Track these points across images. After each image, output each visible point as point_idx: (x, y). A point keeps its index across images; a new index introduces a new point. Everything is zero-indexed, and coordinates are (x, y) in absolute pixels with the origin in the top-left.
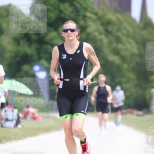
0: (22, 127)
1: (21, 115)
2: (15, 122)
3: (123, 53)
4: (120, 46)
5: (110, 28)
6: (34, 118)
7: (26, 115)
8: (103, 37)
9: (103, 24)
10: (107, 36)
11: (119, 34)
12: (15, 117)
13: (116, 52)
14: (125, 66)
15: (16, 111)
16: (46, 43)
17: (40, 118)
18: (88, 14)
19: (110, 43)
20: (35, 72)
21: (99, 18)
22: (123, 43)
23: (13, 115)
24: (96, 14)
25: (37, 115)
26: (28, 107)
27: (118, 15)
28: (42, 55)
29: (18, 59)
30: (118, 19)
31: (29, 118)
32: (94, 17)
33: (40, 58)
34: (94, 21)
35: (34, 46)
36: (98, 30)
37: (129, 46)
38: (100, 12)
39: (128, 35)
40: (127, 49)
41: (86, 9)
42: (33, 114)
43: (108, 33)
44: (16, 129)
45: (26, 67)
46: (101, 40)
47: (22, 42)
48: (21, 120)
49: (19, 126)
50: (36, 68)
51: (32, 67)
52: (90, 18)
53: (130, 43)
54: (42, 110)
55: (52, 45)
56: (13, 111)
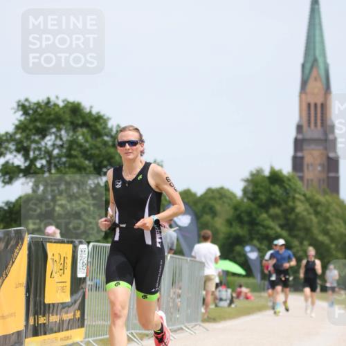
0: (236, 306)
1: (234, 295)
2: (228, 302)
3: (332, 233)
4: (329, 227)
5: (319, 209)
6: (247, 298)
7: (239, 295)
8: (313, 217)
9: (311, 205)
10: (316, 217)
11: (328, 214)
12: (229, 296)
13: (326, 233)
14: (333, 246)
15: (230, 291)
16: (257, 224)
17: (253, 298)
18: (297, 196)
19: (319, 223)
20: (246, 252)
21: (308, 200)
22: (332, 224)
23: (227, 295)
24: (304, 195)
25: (249, 294)
26: (241, 286)
27: (327, 197)
28: (254, 236)
29: (231, 240)
30: (327, 201)
31: (242, 297)
32: (302, 198)
33: (252, 239)
34: (302, 202)
35: (246, 227)
36: (306, 210)
37: (337, 226)
38: (309, 194)
39: (337, 216)
40: (336, 229)
41: (295, 191)
42: (246, 293)
43: (317, 213)
44: (230, 309)
45: (238, 248)
46: (311, 220)
47: (234, 224)
48: (235, 300)
49: (233, 306)
50: (248, 249)
51: (244, 247)
52: (299, 199)
53: (339, 223)
54: (255, 289)
55: (263, 226)
56: (227, 291)
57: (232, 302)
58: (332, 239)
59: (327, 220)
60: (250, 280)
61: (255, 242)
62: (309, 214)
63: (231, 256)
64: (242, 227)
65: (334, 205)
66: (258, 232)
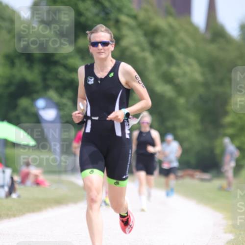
0: (19, 197)
1: (17, 178)
2: (6, 189)
3: (178, 80)
4: (174, 69)
5: (158, 40)
6: (38, 183)
7: (25, 177)
8: (147, 54)
9: (146, 34)
10: (153, 53)
11: (172, 49)
12: (8, 180)
13: (168, 79)
14: (182, 101)
15: (8, 171)
16: (56, 63)
17: (47, 183)
18: (123, 18)
19: (158, 64)
20: (38, 109)
21: (141, 25)
22: (178, 65)
24: (135, 17)
25: (42, 178)
27: (171, 20)
28: (49, 82)
29: (12, 89)
30: (171, 26)
31: (29, 182)
32: (132, 22)
33: (46, 88)
34: (132, 28)
35: (38, 69)
36: (138, 44)
37: (187, 69)
38: (142, 15)
39: (187, 52)
40: (185, 74)
41: (119, 10)
42: (36, 176)
43: (154, 47)
44: (9, 200)
45: (24, 102)
46: (144, 60)
47: (17, 62)
48: (17, 186)
49: (14, 196)
50: (41, 103)
51: (34, 100)
52: (126, 24)
53: (190, 65)
55: (65, 67)
56: (4, 172)
57: (12, 189)
58: (179, 89)
59: (171, 59)
61: (52, 94)
62: (143, 50)
63: (12, 114)
64: (30, 68)
65: (182, 35)
66: (56, 77)
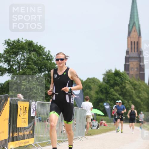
1: (99, 124)
2: (97, 127)
3: (141, 98)
4: (140, 95)
5: (136, 87)
7: (101, 124)
8: (133, 90)
9: (132, 85)
11: (140, 89)
13: (139, 97)
14: (142, 103)
15: (97, 122)
16: (109, 93)
17: (107, 125)
18: (126, 81)
19: (136, 93)
21: (131, 83)
22: (141, 94)
24: (130, 81)
25: (106, 124)
26: (102, 120)
28: (107, 98)
29: (98, 100)
30: (139, 83)
31: (102, 125)
32: (129, 82)
33: (107, 100)
34: (129, 84)
35: (104, 95)
36: (130, 88)
37: (144, 95)
38: (131, 81)
39: (144, 90)
40: (143, 96)
41: (125, 79)
42: (104, 123)
43: (135, 89)
44: (97, 130)
45: (101, 104)
46: (132, 92)
47: (99, 93)
48: (99, 126)
49: (99, 129)
50: (105, 104)
51: (103, 103)
52: (127, 83)
53: (145, 93)
55: (112, 94)
58: (142, 100)
59: (139, 92)
60: (106, 118)
61: (108, 101)
62: (132, 89)
63: (98, 107)
64: (102, 95)
65: (142, 86)
66: (109, 97)
